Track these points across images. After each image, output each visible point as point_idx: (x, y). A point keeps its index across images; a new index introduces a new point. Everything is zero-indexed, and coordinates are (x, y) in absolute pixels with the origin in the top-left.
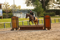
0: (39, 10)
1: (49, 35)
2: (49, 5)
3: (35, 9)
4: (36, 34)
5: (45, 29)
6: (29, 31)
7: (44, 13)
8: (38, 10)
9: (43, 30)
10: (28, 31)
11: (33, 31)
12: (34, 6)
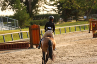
0: (22, 17)
1: (38, 56)
2: (38, 7)
3: (15, 14)
4: (17, 56)
5: (32, 47)
6: (6, 51)
7: (30, 20)
8: (20, 17)
9: (29, 48)
10: (4, 51)
11: (12, 51)
12: (13, 10)
